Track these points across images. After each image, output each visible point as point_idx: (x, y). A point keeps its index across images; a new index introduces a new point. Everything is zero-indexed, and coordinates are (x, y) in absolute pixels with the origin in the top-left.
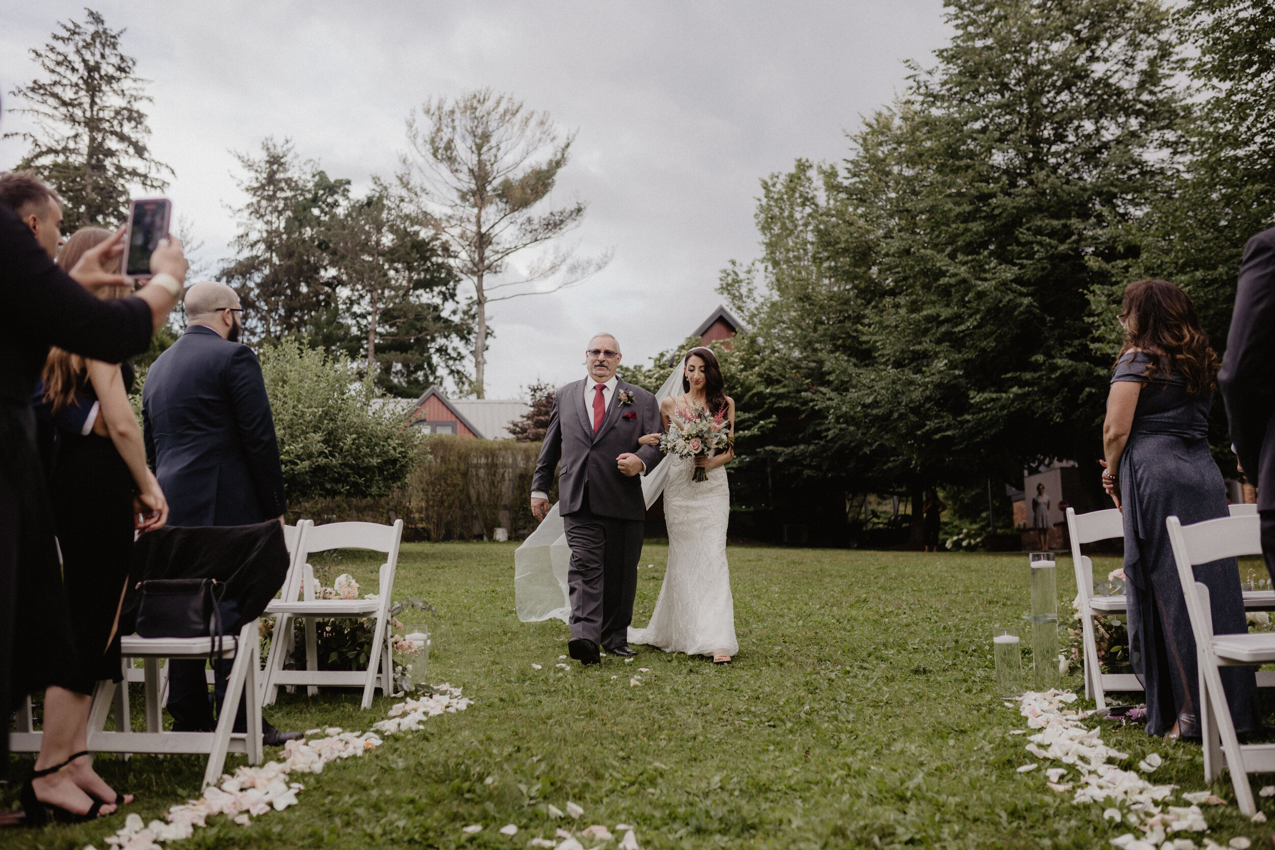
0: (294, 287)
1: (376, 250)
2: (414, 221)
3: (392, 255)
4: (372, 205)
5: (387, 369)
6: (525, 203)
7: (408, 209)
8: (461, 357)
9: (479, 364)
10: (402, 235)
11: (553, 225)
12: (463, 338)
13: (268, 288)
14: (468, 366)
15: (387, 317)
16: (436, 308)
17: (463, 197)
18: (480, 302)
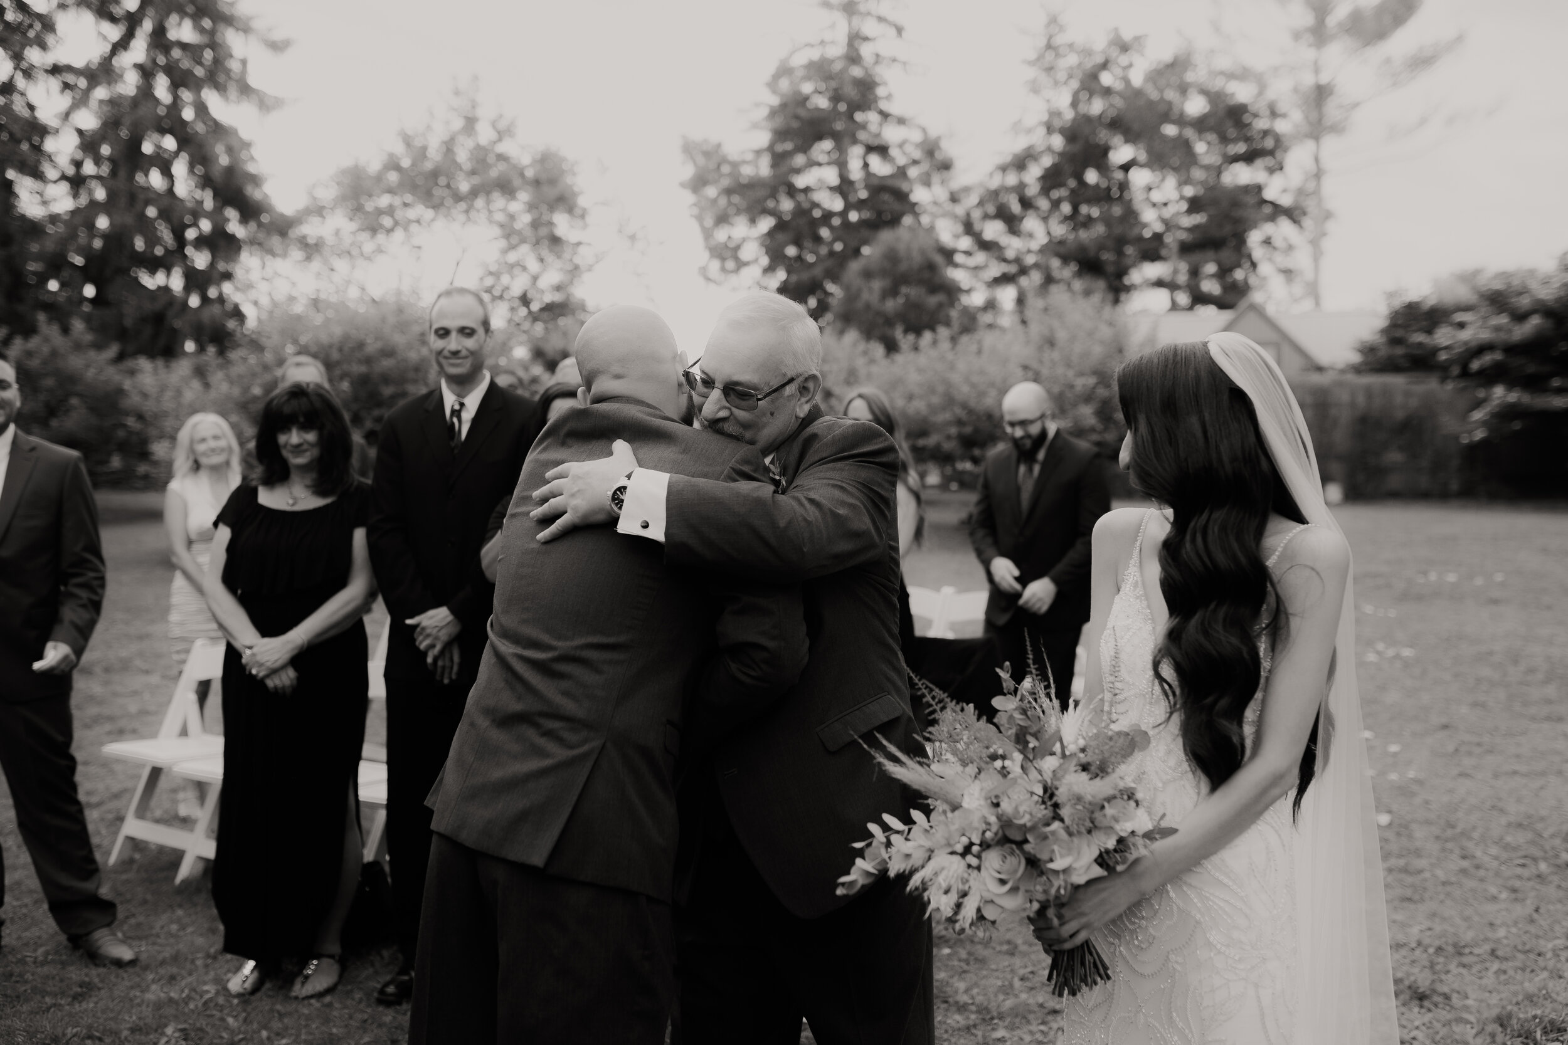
0: (1079, 178)
1: (1181, 121)
2: (1231, 76)
3: (1201, 124)
4: (1177, 66)
5: (1195, 273)
6: (1381, 35)
7: (1223, 63)
8: (1290, 248)
9: (1317, 255)
10: (1214, 97)
11: (1421, 62)
12: (1295, 221)
13: (1051, 179)
14: (1302, 260)
15: (1195, 205)
16: (1259, 188)
17: (1297, 36)
18: (1318, 175)
